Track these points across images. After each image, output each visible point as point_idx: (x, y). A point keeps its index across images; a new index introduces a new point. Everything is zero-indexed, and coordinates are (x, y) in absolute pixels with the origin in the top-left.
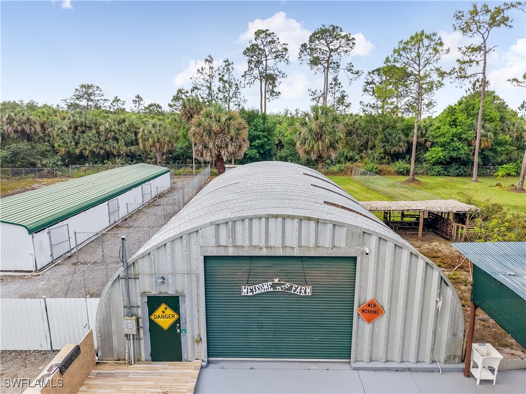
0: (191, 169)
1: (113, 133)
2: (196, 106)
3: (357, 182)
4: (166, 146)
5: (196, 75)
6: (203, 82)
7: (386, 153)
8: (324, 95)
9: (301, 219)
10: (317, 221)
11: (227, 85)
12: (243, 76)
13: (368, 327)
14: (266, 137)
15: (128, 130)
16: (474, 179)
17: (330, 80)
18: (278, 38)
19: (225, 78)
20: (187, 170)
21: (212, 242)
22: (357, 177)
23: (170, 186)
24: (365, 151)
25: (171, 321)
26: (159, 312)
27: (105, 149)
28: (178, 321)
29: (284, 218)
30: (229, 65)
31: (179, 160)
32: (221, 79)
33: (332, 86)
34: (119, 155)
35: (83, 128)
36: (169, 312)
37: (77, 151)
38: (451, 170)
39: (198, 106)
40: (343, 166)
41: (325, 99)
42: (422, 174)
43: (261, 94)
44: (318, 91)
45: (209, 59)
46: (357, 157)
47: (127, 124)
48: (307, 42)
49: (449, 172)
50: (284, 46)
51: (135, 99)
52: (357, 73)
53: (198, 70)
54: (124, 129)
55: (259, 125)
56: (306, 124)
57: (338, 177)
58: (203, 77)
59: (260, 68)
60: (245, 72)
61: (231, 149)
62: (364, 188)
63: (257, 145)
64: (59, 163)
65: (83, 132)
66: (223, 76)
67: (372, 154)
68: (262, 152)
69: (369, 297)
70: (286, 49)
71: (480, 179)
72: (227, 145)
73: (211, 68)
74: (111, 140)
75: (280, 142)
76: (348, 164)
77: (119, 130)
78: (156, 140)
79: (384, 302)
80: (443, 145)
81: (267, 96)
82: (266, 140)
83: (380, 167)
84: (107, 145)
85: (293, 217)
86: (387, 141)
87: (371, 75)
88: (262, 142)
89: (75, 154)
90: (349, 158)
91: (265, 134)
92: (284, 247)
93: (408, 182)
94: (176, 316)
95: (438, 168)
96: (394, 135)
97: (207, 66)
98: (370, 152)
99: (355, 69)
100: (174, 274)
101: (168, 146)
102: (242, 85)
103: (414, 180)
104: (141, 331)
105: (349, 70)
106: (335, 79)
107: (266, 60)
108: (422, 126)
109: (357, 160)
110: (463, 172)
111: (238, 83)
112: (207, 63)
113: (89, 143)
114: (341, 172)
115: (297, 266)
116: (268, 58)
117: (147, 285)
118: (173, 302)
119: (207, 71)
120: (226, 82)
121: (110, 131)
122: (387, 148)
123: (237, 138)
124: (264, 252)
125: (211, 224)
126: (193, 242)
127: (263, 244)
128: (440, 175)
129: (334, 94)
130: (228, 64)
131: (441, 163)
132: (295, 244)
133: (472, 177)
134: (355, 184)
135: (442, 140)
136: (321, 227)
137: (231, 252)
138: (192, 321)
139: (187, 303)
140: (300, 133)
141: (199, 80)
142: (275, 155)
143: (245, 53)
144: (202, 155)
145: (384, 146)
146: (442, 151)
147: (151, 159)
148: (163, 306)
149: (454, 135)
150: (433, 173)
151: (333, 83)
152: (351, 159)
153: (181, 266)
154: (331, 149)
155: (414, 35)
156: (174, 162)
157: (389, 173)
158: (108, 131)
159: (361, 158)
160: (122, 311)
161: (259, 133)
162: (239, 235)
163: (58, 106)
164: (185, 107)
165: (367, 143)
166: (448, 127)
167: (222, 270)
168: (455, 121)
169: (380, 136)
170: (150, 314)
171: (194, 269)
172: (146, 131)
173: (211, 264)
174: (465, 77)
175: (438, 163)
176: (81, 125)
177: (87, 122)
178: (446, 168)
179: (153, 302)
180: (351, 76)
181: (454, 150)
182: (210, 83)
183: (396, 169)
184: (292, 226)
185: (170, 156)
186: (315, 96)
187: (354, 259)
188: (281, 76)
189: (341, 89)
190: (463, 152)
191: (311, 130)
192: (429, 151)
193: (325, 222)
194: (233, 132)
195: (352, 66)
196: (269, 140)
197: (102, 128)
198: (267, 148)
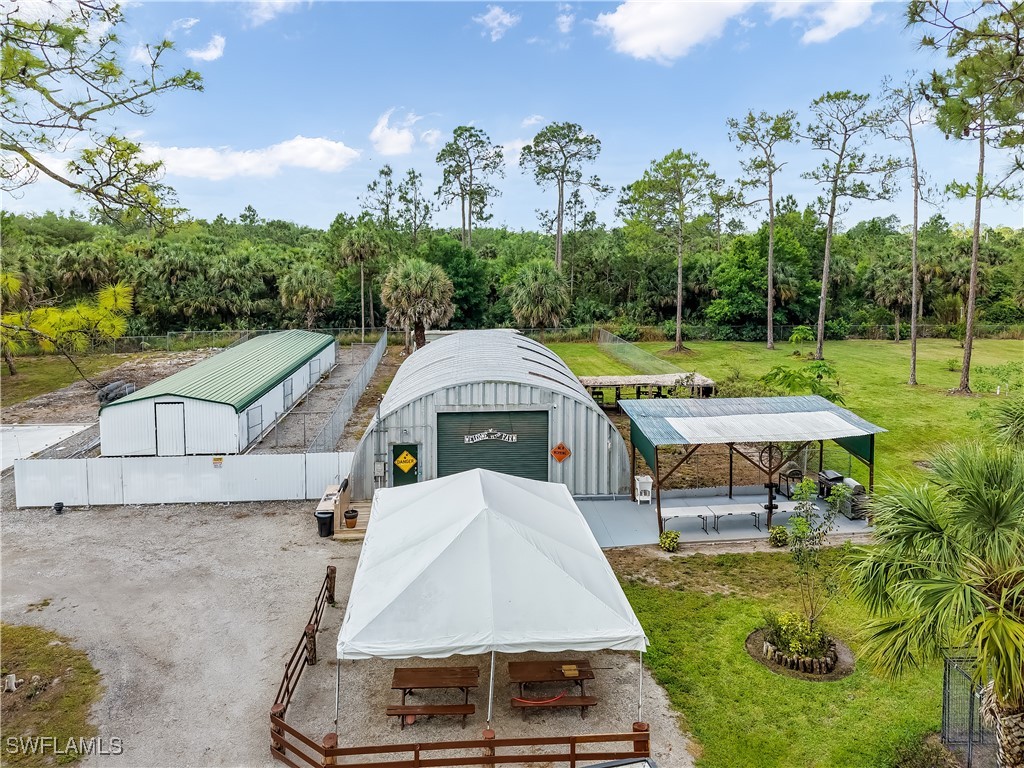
0: (356, 336)
1: (231, 280)
2: (368, 242)
3: (605, 352)
4: (323, 301)
5: (366, 193)
6: (376, 204)
7: (653, 305)
8: (559, 218)
9: (508, 383)
10: (520, 385)
11: (412, 207)
12: (435, 194)
13: (559, 465)
14: (471, 285)
15: (254, 275)
16: (769, 345)
17: (567, 196)
18: (488, 138)
19: (409, 197)
20: (350, 337)
21: (444, 402)
22: (606, 345)
23: (334, 362)
24: (621, 304)
25: (411, 465)
26: (401, 458)
27: (218, 306)
28: (416, 464)
29: (496, 383)
30: (415, 177)
31: (335, 321)
32: (402, 198)
33: (571, 205)
34: (241, 314)
35: (183, 273)
36: (410, 457)
37: (174, 309)
38: (744, 333)
39: (372, 243)
40: (586, 327)
41: (560, 225)
42: (704, 338)
43: (464, 219)
44: (551, 212)
45: (386, 170)
46: (610, 313)
47: (252, 264)
48: (532, 144)
49: (742, 335)
50: (498, 150)
51: (243, 212)
52: (605, 190)
53: (369, 186)
54: (248, 274)
55: (462, 268)
56: (524, 284)
57: (580, 345)
58: (376, 196)
59: (462, 178)
60: (440, 188)
61: (434, 315)
62: (611, 361)
63: (458, 297)
64: (145, 328)
65: (184, 279)
66: (407, 193)
67: (633, 308)
68: (466, 307)
69: (559, 442)
70: (499, 155)
71: (777, 346)
72: (429, 312)
73: (389, 183)
74: (228, 291)
75: (494, 291)
76: (597, 325)
77: (241, 275)
78: (309, 293)
79: (570, 445)
80: (729, 296)
81: (473, 220)
82: (471, 289)
83: (642, 329)
84: (222, 300)
85: (502, 382)
86: (656, 288)
87: (627, 191)
88: (465, 294)
89: (170, 313)
90: (598, 314)
91: (471, 280)
92: (496, 405)
93: (673, 351)
94: (415, 461)
95: (726, 329)
96: (665, 279)
97: (383, 180)
98: (630, 304)
99: (603, 184)
100: (414, 427)
101: (326, 301)
102: (435, 208)
103: (681, 348)
104: (387, 474)
105: (593, 185)
106: (576, 195)
107: (471, 170)
108: (705, 265)
109: (610, 318)
110: (761, 334)
111: (430, 205)
112: (383, 176)
113: (195, 296)
114: (585, 337)
115: (505, 420)
116: (473, 167)
117: (394, 437)
118: (413, 449)
119: (382, 187)
120: (411, 202)
121: (228, 277)
122: (655, 298)
123: (441, 303)
124: (482, 409)
125: (443, 388)
126: (429, 403)
127: (481, 403)
128: (729, 339)
129: (575, 216)
130: (413, 177)
131: (729, 322)
132: (504, 402)
133: (766, 340)
134: (600, 355)
135: (726, 288)
136: (522, 389)
137: (457, 409)
138: (426, 466)
139: (424, 450)
140: (517, 295)
141: (369, 200)
142: (486, 310)
143: (440, 159)
144: (398, 322)
145: (651, 296)
146: (729, 304)
147: (291, 319)
148: (405, 453)
149: (742, 282)
150: (719, 336)
151: (573, 200)
152: (601, 317)
153: (419, 421)
154: (553, 315)
155: (669, 153)
156: (327, 324)
157: (655, 338)
158: (223, 276)
159: (617, 315)
160: (373, 458)
161: (460, 280)
162: (463, 397)
163: (72, 213)
164: (353, 245)
165: (626, 290)
166: (735, 269)
167: (451, 424)
168: (744, 261)
169: (643, 282)
170: (394, 460)
171: (429, 423)
172: (293, 280)
173: (442, 419)
174: (744, 205)
175: (723, 322)
176: (181, 268)
177: (190, 262)
178: (739, 329)
179: (398, 450)
180: (598, 194)
181: (743, 303)
182: (388, 206)
183: (665, 331)
184: (502, 389)
185: (321, 314)
186: (546, 220)
187: (547, 412)
188: (493, 193)
189: (585, 210)
190: (755, 306)
191: (529, 293)
192: (711, 304)
193: (525, 386)
194: (436, 296)
195: (598, 180)
196: (476, 289)
197: (212, 272)
198: (474, 301)
